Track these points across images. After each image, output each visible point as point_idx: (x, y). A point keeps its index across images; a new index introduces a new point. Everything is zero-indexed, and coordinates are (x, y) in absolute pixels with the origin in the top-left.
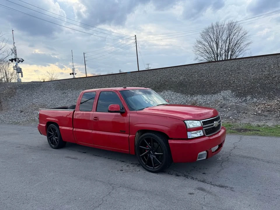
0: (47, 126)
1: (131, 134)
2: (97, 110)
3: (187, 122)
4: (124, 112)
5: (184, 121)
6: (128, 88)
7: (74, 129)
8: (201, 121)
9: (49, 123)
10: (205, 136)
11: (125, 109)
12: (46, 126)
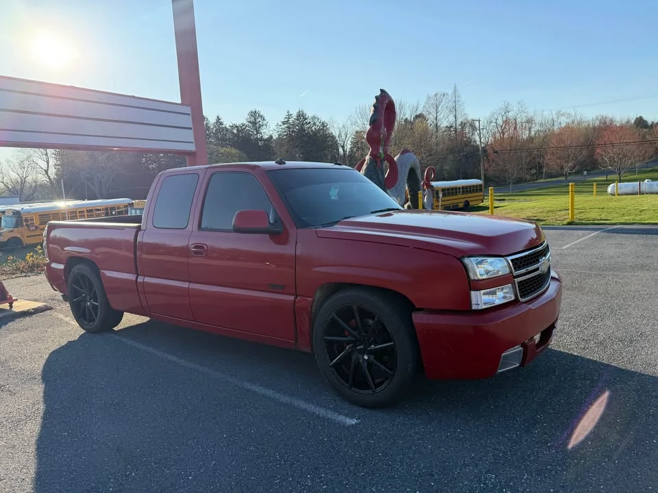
0: (67, 270)
1: (300, 296)
2: (203, 226)
3: (470, 262)
4: (278, 233)
5: (460, 260)
6: (289, 164)
7: (140, 279)
8: (509, 259)
9: (72, 261)
10: (519, 301)
11: (282, 222)
12: (64, 269)
